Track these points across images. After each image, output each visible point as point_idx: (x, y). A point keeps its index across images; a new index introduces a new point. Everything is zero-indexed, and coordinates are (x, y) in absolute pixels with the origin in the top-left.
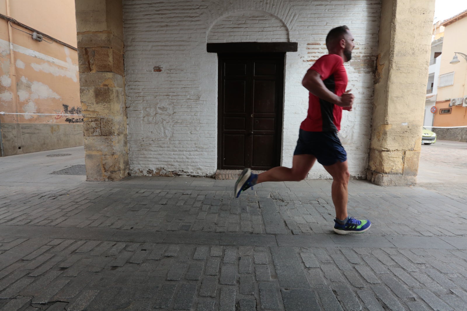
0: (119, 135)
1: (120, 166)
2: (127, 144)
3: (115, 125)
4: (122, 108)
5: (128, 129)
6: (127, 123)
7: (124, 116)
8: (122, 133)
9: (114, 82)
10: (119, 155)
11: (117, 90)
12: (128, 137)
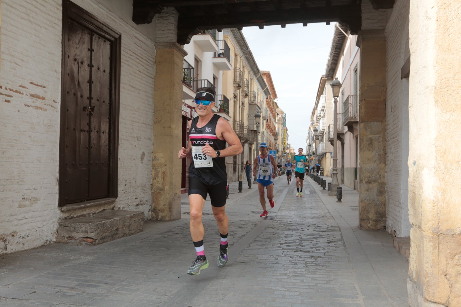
0: (370, 183)
1: (369, 215)
2: (383, 194)
3: (363, 172)
4: (379, 155)
5: (386, 178)
6: (386, 171)
7: (380, 164)
8: (375, 181)
9: (365, 131)
10: (367, 203)
11: (370, 138)
12: (386, 187)
